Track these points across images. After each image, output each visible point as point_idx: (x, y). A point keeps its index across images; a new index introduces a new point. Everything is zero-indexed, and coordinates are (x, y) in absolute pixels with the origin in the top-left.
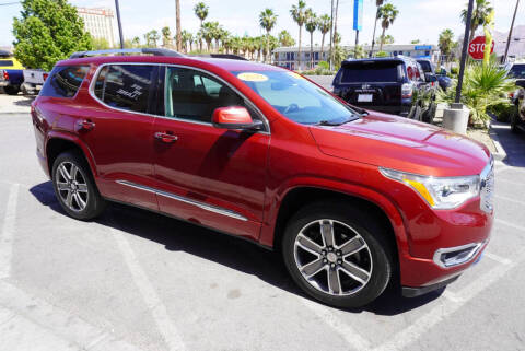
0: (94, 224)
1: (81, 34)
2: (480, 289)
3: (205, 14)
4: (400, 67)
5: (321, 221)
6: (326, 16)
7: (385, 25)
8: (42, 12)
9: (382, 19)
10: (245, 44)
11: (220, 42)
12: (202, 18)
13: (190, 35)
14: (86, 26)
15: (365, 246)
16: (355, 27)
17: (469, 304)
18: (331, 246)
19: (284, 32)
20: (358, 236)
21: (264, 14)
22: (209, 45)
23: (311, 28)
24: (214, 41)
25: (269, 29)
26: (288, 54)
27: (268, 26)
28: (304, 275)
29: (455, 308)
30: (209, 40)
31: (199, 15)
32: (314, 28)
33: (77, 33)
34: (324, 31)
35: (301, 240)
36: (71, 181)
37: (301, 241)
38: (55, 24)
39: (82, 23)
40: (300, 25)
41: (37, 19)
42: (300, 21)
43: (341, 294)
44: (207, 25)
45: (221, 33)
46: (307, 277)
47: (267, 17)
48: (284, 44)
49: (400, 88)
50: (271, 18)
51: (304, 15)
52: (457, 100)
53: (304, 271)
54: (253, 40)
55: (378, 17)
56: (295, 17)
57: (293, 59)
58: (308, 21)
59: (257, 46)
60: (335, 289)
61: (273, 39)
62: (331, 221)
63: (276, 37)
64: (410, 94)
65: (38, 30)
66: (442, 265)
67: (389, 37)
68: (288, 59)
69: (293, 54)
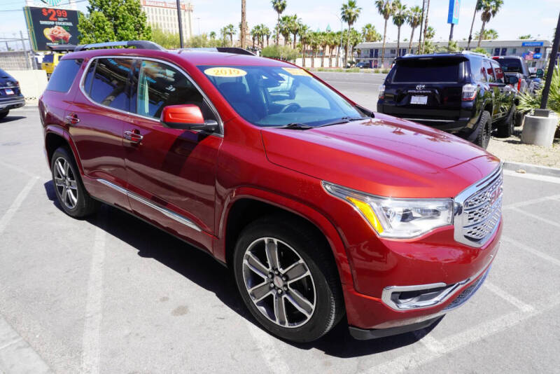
0: (85, 222)
1: (143, 28)
2: (474, 339)
3: (284, 7)
4: (463, 64)
5: (266, 239)
6: (417, 8)
7: (486, 17)
8: (106, 6)
9: (482, 11)
10: (324, 39)
11: (298, 38)
12: (280, 12)
13: (267, 31)
14: (147, 20)
15: (308, 273)
16: (450, 20)
17: (450, 355)
18: (277, 269)
19: (368, 27)
20: (301, 261)
21: (345, 6)
22: (287, 40)
23: (399, 21)
24: (292, 36)
25: (351, 23)
26: (372, 51)
27: (349, 19)
28: (253, 298)
29: (429, 358)
30: (286, 35)
31: (277, 8)
32: (403, 21)
33: (139, 28)
34: (414, 24)
35: (248, 258)
36: (65, 177)
37: (248, 260)
38: (117, 18)
39: (144, 18)
40: (386, 17)
41: (101, 14)
42: (385, 14)
43: (287, 325)
44: (284, 19)
45: (298, 27)
46: (255, 302)
47: (349, 10)
48: (368, 39)
49: (461, 88)
50: (353, 11)
51: (391, 7)
52: (543, 106)
53: (253, 295)
54: (333, 35)
55: (478, 7)
56: (380, 9)
57: (376, 56)
58: (397, 12)
59: (338, 41)
60: (280, 319)
61: (356, 34)
62: (276, 241)
63: (360, 31)
64: (473, 97)
65: (101, 24)
66: (392, 305)
67: (492, 31)
68: (371, 56)
69: (377, 50)
